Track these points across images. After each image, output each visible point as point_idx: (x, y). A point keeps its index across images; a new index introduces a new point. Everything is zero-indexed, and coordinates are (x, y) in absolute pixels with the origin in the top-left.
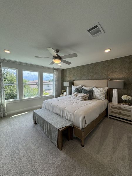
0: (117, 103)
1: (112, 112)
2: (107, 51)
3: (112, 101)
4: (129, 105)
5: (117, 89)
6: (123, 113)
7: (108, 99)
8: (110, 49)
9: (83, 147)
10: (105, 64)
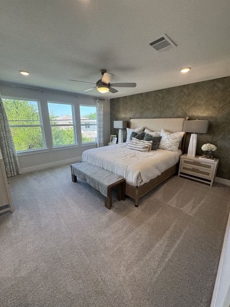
0: (194, 155)
1: (184, 168)
2: (185, 71)
3: (187, 153)
4: (210, 158)
5: (196, 135)
6: (200, 170)
7: (181, 150)
8: (190, 68)
9: (137, 207)
10: (183, 92)
